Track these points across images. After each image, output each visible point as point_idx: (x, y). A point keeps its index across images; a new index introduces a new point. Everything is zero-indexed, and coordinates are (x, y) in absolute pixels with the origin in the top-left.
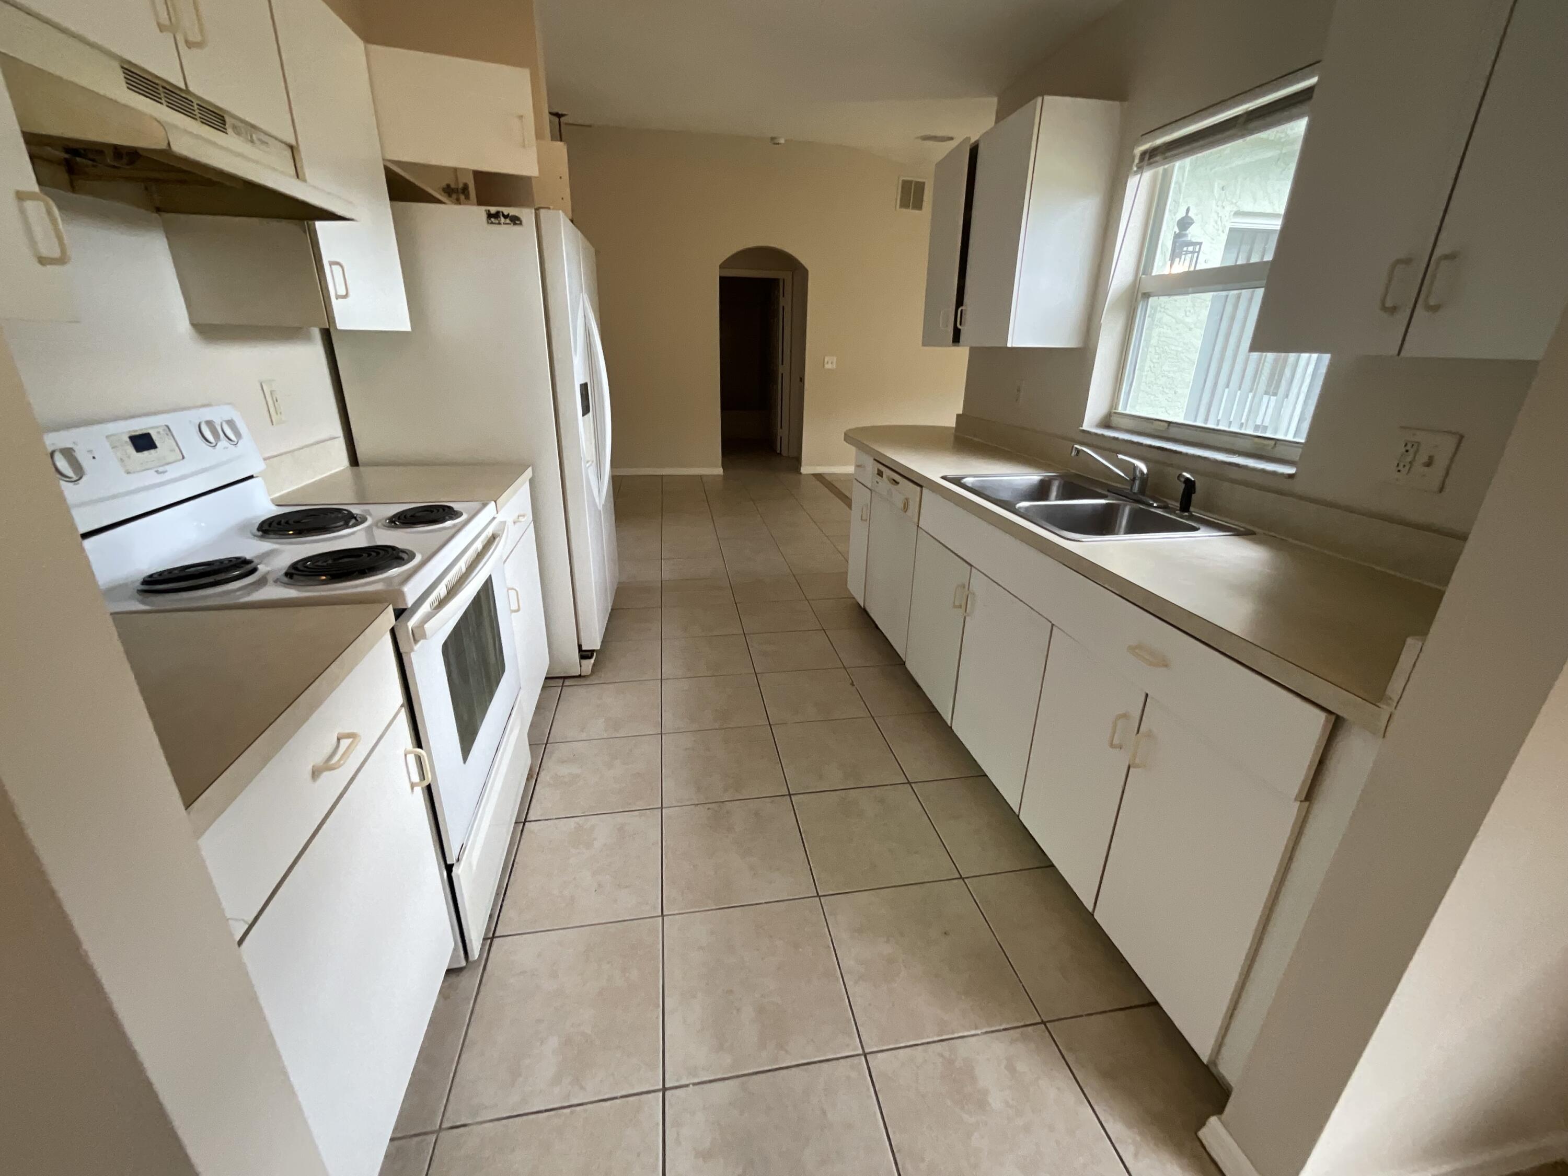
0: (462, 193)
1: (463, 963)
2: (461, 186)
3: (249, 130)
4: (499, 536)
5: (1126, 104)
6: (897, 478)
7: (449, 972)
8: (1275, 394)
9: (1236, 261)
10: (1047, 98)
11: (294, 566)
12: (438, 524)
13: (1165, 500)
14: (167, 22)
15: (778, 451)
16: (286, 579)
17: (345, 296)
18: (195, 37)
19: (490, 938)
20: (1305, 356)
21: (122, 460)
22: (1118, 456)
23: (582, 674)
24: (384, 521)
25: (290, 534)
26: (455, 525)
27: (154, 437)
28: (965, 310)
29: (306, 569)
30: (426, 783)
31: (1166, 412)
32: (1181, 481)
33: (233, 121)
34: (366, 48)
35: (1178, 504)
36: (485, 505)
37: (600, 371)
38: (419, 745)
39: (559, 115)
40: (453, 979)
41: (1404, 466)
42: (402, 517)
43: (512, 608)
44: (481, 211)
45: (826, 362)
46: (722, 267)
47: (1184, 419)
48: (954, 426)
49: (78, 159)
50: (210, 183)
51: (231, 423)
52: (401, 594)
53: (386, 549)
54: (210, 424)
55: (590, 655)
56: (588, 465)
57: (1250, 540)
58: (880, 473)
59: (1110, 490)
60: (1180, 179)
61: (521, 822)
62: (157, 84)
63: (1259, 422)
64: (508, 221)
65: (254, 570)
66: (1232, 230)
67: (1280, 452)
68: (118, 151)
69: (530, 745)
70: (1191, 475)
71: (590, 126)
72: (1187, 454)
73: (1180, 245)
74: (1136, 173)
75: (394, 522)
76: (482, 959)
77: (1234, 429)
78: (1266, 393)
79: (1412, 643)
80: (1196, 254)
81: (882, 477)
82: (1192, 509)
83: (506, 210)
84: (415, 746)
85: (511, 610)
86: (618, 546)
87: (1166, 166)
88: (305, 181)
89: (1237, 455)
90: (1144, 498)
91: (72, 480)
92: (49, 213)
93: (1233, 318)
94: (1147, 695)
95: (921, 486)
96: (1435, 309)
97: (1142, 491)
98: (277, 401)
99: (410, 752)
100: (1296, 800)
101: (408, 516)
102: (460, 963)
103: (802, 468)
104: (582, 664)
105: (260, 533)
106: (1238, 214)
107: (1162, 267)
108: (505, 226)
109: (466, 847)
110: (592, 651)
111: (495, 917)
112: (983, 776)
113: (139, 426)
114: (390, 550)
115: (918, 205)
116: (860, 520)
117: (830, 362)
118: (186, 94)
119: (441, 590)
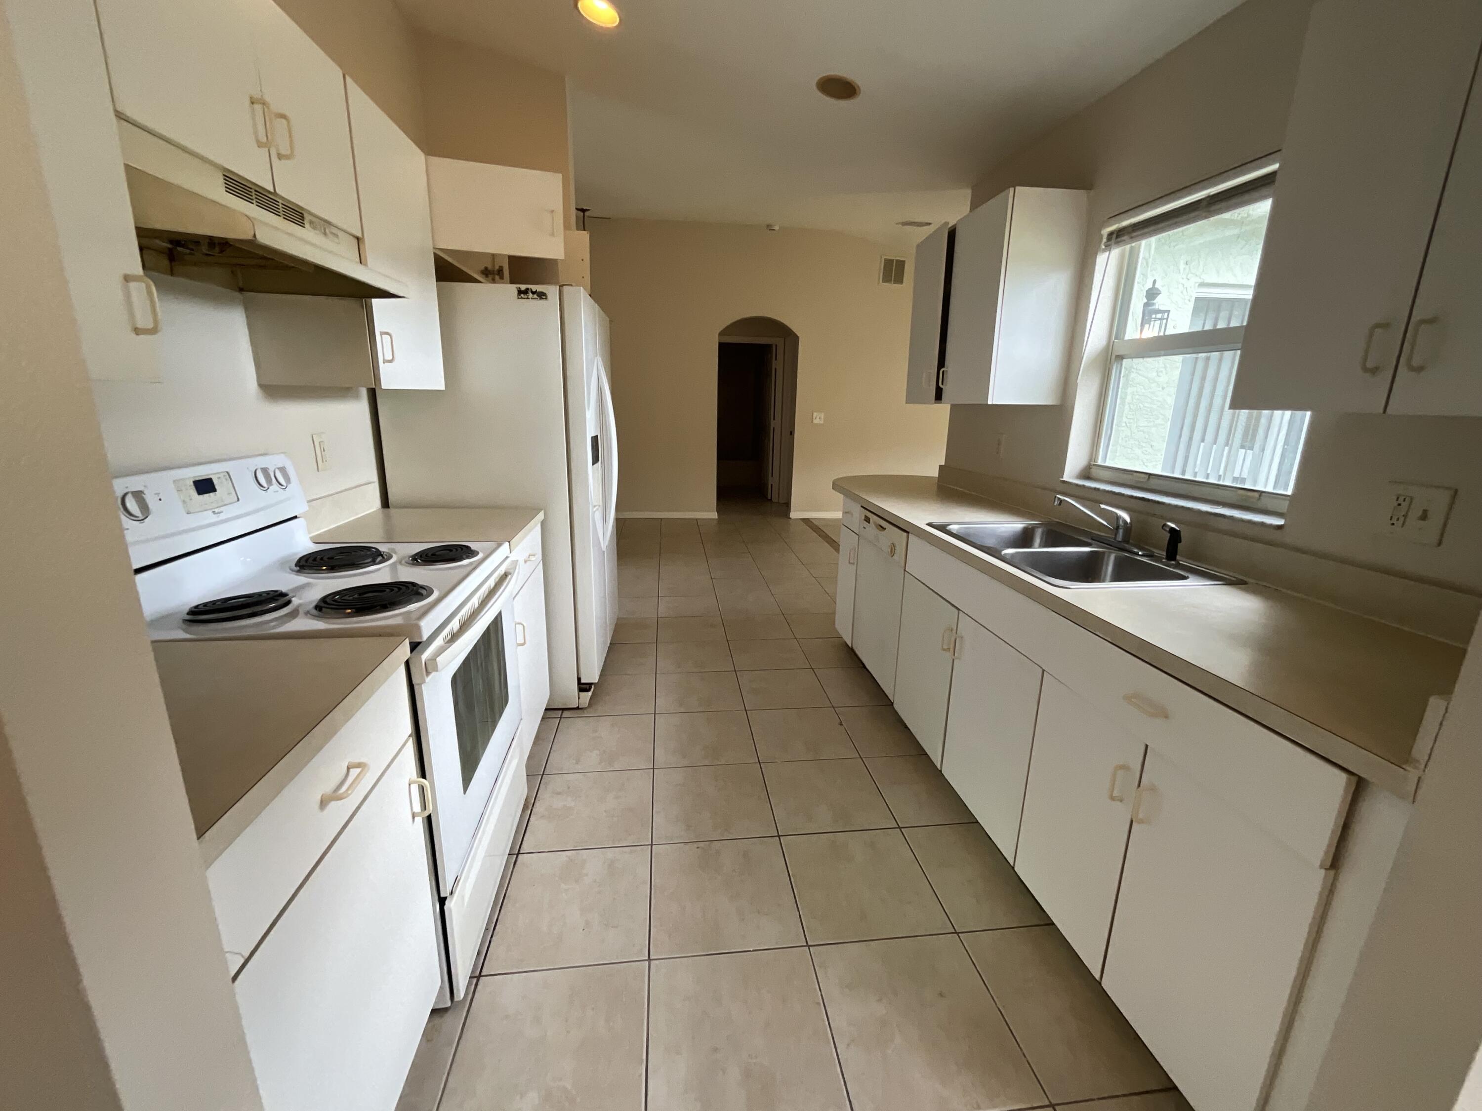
0: (497, 274)
1: (449, 1004)
2: (497, 268)
3: (324, 226)
4: (510, 574)
5: (1092, 192)
6: (884, 524)
7: (434, 1012)
8: (1251, 449)
9: (1203, 327)
10: (1018, 188)
11: (324, 600)
12: (455, 562)
13: (1149, 548)
14: (264, 140)
15: (769, 498)
16: (315, 612)
17: (390, 361)
18: (285, 151)
19: (477, 977)
20: (1278, 413)
21: (184, 502)
22: (1100, 506)
23: (580, 707)
24: (407, 559)
25: (324, 569)
26: (471, 563)
27: (215, 481)
28: (947, 371)
29: (334, 603)
30: (426, 814)
31: (1144, 464)
32: (1166, 530)
33: (311, 218)
34: (425, 158)
35: (1164, 553)
36: (499, 545)
37: (610, 425)
38: (423, 775)
39: (583, 211)
40: (437, 1020)
41: (1398, 519)
42: (424, 556)
43: (518, 642)
44: (513, 289)
45: (814, 418)
46: (720, 334)
47: (1163, 470)
48: (937, 476)
49: (179, 249)
50: (287, 268)
51: (283, 470)
52: (418, 628)
53: (407, 585)
54: (265, 471)
55: (588, 688)
56: (595, 509)
57: (1242, 589)
58: (867, 520)
59: (1093, 538)
60: (1147, 255)
61: (515, 854)
62: (251, 188)
63: (1236, 475)
64: (535, 296)
65: (289, 602)
66: (1197, 299)
67: (1265, 503)
68: (212, 242)
69: (527, 775)
70: (1176, 525)
71: (610, 218)
72: (1170, 505)
73: (1149, 313)
74: (1104, 251)
75: (416, 560)
76: (466, 1000)
77: (1212, 480)
78: (1242, 447)
79: (1435, 704)
80: (1164, 321)
81: (869, 523)
82: (1178, 557)
83: (534, 288)
84: (419, 776)
85: (517, 643)
86: (619, 584)
87: (1133, 245)
88: (366, 265)
89: (1221, 506)
90: (1127, 546)
91: (138, 519)
92: (150, 293)
93: (1203, 378)
94: (1147, 746)
95: (908, 532)
96: (1420, 369)
97: (1126, 540)
98: (324, 451)
99: (415, 782)
100: (1321, 867)
101: (430, 554)
102: (445, 1003)
103: (791, 514)
104: (580, 696)
105: (298, 568)
106: (1202, 285)
107: (1132, 332)
108: (533, 300)
109: (460, 879)
110: (590, 684)
111: (483, 955)
112: (976, 823)
113: (202, 472)
114: (410, 586)
115: (899, 280)
116: (848, 564)
117: (818, 418)
118: (274, 196)
119: (455, 625)
